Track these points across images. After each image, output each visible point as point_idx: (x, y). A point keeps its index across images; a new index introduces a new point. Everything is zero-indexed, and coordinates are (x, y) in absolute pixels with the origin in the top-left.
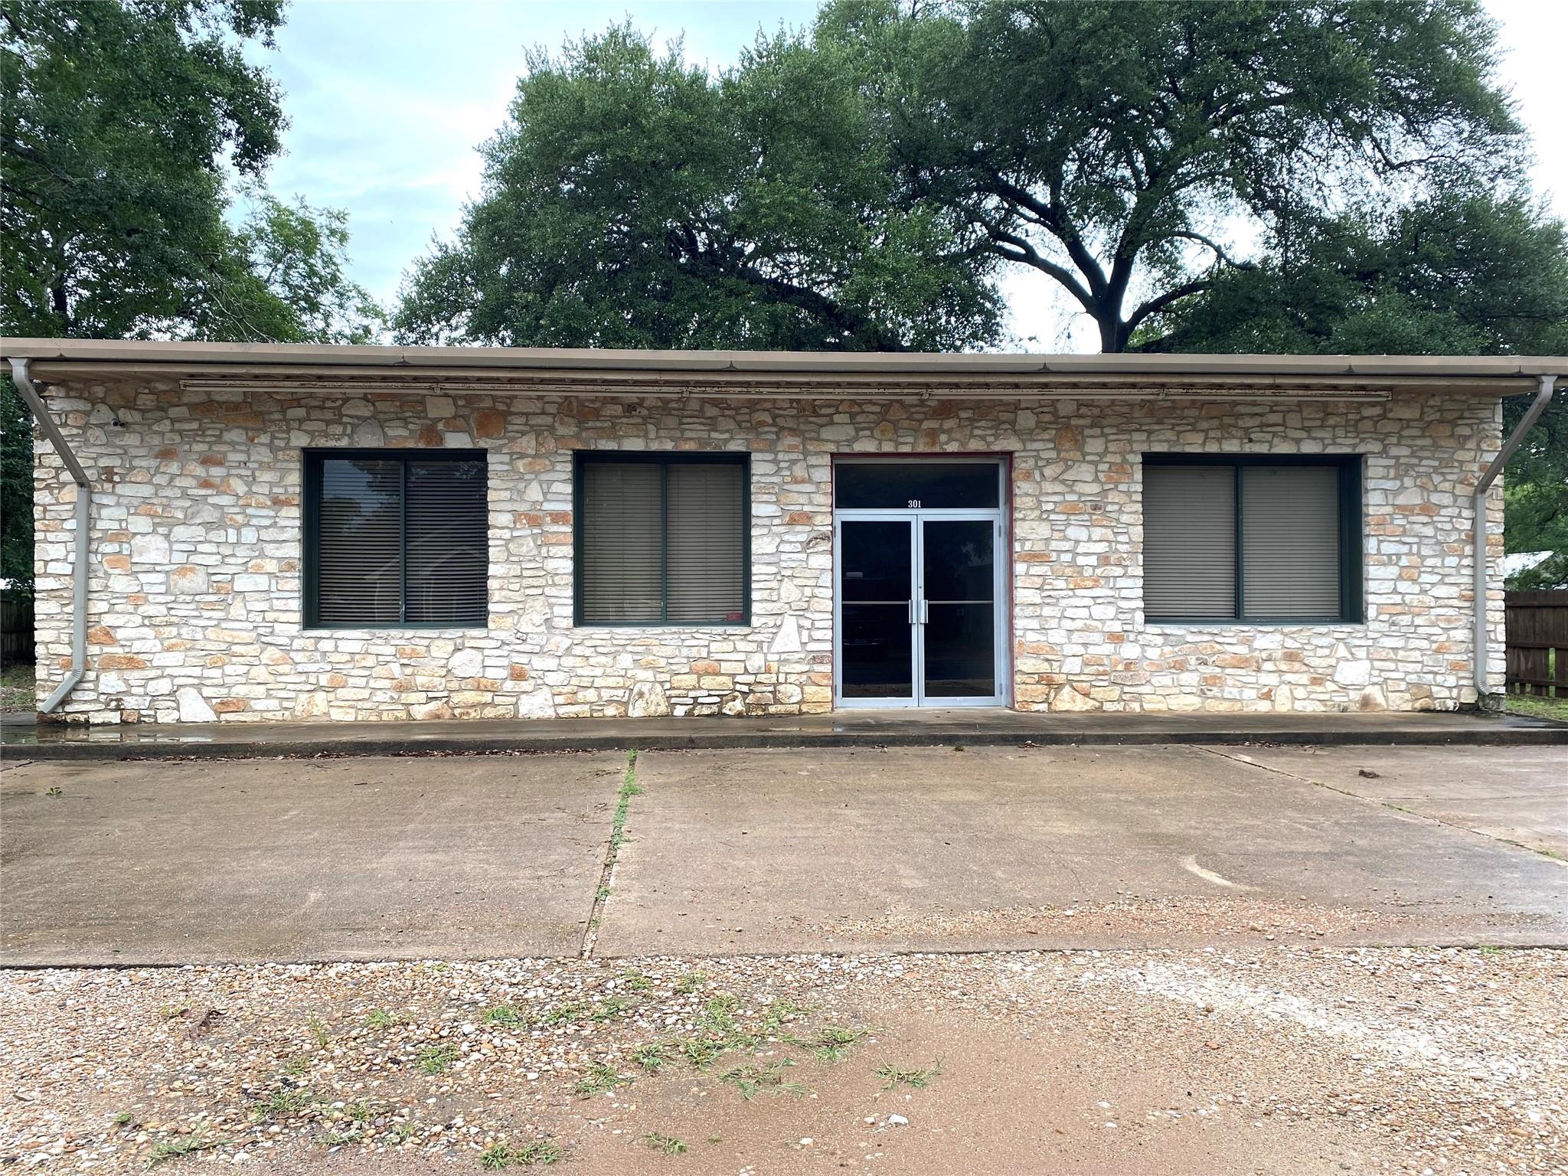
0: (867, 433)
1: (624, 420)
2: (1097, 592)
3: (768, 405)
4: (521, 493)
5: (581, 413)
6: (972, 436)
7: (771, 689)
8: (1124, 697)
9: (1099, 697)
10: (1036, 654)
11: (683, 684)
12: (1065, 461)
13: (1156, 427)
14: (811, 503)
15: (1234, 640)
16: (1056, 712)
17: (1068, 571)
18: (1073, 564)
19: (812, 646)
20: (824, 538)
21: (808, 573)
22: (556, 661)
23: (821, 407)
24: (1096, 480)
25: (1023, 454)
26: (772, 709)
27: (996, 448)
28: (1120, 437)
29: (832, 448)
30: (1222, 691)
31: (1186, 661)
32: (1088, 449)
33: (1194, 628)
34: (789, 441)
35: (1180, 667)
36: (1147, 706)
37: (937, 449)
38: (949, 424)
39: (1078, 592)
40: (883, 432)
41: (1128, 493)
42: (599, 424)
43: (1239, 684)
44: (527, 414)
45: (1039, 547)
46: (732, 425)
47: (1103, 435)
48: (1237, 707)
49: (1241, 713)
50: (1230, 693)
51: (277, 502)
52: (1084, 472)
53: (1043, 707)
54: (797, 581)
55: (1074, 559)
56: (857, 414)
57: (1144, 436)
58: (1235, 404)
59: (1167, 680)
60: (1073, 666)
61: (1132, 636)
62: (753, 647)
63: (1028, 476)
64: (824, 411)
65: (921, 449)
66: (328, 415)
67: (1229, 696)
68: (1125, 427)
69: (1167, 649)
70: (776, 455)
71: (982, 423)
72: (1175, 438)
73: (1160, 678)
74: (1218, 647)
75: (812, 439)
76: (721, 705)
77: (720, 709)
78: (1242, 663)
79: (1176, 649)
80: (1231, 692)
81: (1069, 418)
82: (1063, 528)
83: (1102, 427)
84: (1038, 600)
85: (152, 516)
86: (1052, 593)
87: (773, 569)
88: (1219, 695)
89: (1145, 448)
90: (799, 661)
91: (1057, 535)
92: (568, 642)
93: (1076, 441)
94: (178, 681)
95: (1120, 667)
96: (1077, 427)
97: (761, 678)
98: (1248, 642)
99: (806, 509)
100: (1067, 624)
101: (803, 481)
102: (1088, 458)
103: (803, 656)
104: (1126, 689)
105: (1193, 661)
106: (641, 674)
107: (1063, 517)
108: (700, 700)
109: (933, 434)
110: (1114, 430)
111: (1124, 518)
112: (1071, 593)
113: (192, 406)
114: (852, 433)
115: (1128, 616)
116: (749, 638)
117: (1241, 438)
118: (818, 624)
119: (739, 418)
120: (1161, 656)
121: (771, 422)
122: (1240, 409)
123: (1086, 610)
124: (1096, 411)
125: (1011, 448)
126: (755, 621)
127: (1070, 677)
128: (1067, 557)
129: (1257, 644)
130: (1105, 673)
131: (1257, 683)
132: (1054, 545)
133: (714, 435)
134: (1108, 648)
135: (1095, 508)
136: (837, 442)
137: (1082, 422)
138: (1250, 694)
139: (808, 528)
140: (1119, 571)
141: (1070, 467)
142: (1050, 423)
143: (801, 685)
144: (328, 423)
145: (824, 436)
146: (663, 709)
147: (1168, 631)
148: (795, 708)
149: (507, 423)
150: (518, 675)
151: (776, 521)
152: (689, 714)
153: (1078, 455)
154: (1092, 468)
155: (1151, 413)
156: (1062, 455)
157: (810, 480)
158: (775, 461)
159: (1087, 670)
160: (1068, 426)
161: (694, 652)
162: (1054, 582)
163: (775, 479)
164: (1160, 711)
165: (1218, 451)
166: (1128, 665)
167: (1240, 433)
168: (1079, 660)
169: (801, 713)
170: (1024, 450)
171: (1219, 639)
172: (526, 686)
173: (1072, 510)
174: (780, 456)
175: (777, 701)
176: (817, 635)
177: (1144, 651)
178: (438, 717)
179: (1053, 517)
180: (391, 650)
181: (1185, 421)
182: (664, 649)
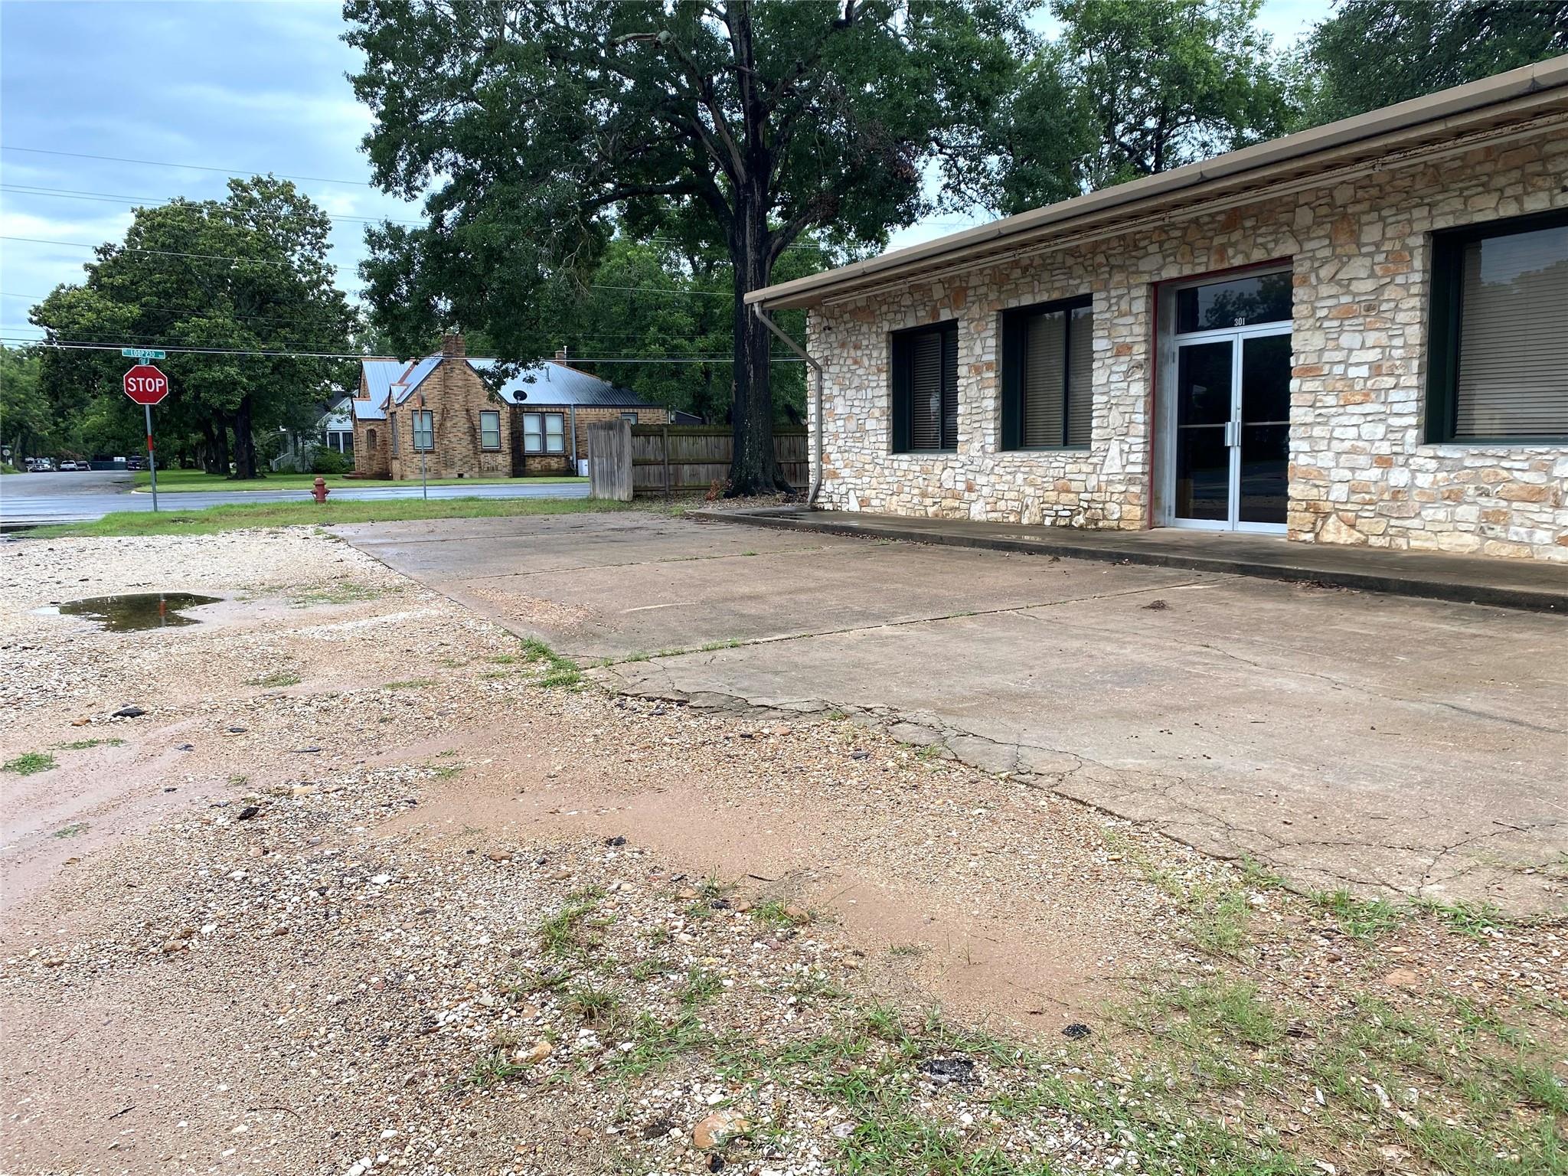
0: (1172, 259)
1: (1022, 281)
2: (1368, 408)
3: (1104, 247)
4: (972, 349)
5: (999, 279)
6: (1255, 245)
7: (1101, 506)
8: (1391, 531)
9: (1365, 529)
10: (1307, 479)
11: (1050, 499)
12: (1339, 257)
13: (1440, 197)
14: (1131, 334)
15: (1525, 466)
16: (1322, 543)
17: (1339, 385)
18: (1344, 377)
19: (1129, 469)
20: (1139, 366)
21: (1129, 401)
22: (986, 479)
23: (1139, 240)
24: (1372, 275)
25: (1299, 257)
26: (1101, 524)
27: (1276, 255)
28: (1399, 218)
29: (1146, 278)
30: (1507, 531)
31: (1462, 492)
32: (1365, 239)
33: (1473, 449)
34: (1118, 277)
35: (1455, 497)
36: (1413, 543)
37: (1226, 265)
38: (1236, 236)
39: (1350, 409)
40: (1183, 255)
41: (1406, 286)
42: (1009, 287)
43: (1528, 523)
44: (975, 288)
45: (1312, 359)
46: (1081, 271)
47: (1382, 219)
48: (1525, 552)
49: (1527, 561)
50: (1517, 534)
51: (880, 371)
52: (1358, 267)
53: (1309, 537)
54: (1122, 410)
55: (1346, 370)
56: (1165, 241)
57: (1425, 211)
58: (1544, 139)
59: (1441, 515)
60: (1339, 492)
61: (1401, 460)
62: (1090, 469)
63: (1305, 281)
64: (1142, 244)
65: (1212, 268)
66: (895, 308)
67: (1515, 538)
68: (1404, 204)
69: (1441, 476)
70: (1109, 292)
71: (1263, 230)
72: (1461, 207)
73: (1431, 511)
74: (1505, 474)
75: (1133, 273)
76: (1071, 517)
77: (1071, 521)
78: (1535, 495)
79: (1452, 476)
80: (1517, 532)
81: (1344, 206)
82: (1335, 336)
83: (1379, 210)
84: (1310, 419)
85: (840, 384)
86: (1323, 411)
87: (1105, 398)
88: (1503, 535)
89: (1426, 226)
90: (1120, 482)
91: (1331, 344)
92: (992, 463)
93: (1352, 232)
94: (850, 486)
95: (1386, 496)
96: (1353, 214)
97: (1096, 496)
98: (1546, 468)
99: (1128, 340)
100: (1336, 446)
101: (1125, 315)
102: (1364, 250)
103: (1122, 477)
104: (1393, 522)
105: (1471, 490)
106: (1029, 490)
107: (1336, 323)
108: (1060, 513)
109: (1222, 251)
110: (1393, 211)
111: (1401, 317)
112: (1341, 410)
113: (850, 311)
114: (1161, 261)
115: (1399, 435)
116: (1089, 461)
117: (1550, 190)
118: (1134, 448)
119: (1087, 263)
120: (1433, 483)
121: (1104, 261)
122: (1549, 148)
123: (1356, 428)
124: (1374, 192)
125: (1288, 252)
126: (1093, 447)
127: (1337, 506)
128: (1338, 370)
129: (1557, 472)
130: (1370, 503)
131: (1553, 523)
132: (1327, 356)
133: (1071, 282)
134: (1375, 473)
135: (1369, 309)
136: (1150, 272)
137: (1358, 208)
138: (1542, 536)
139: (1128, 358)
140: (1390, 382)
141: (1344, 264)
142: (1326, 216)
143: (1120, 504)
144: (895, 313)
145: (1141, 269)
146: (1038, 519)
147: (1441, 454)
148: (1114, 524)
149: (966, 296)
150: (970, 489)
151: (1109, 354)
152: (1053, 523)
153: (1352, 248)
154: (1367, 261)
155: (1435, 180)
156: (1339, 250)
157: (1130, 313)
158: (1108, 299)
159: (1354, 498)
160: (1344, 216)
161: (1055, 473)
162: (1324, 398)
163: (1107, 315)
164: (1428, 550)
165: (1518, 213)
166: (1396, 493)
167: (1549, 182)
168: (1345, 487)
169: (1120, 529)
170: (1301, 251)
171: (1505, 464)
172: (974, 496)
173: (1344, 315)
174: (1113, 293)
175: (1105, 518)
176: (1133, 458)
177: (1414, 478)
178: (937, 516)
179: (1326, 324)
180: (918, 468)
181: (1474, 182)
182: (1040, 470)
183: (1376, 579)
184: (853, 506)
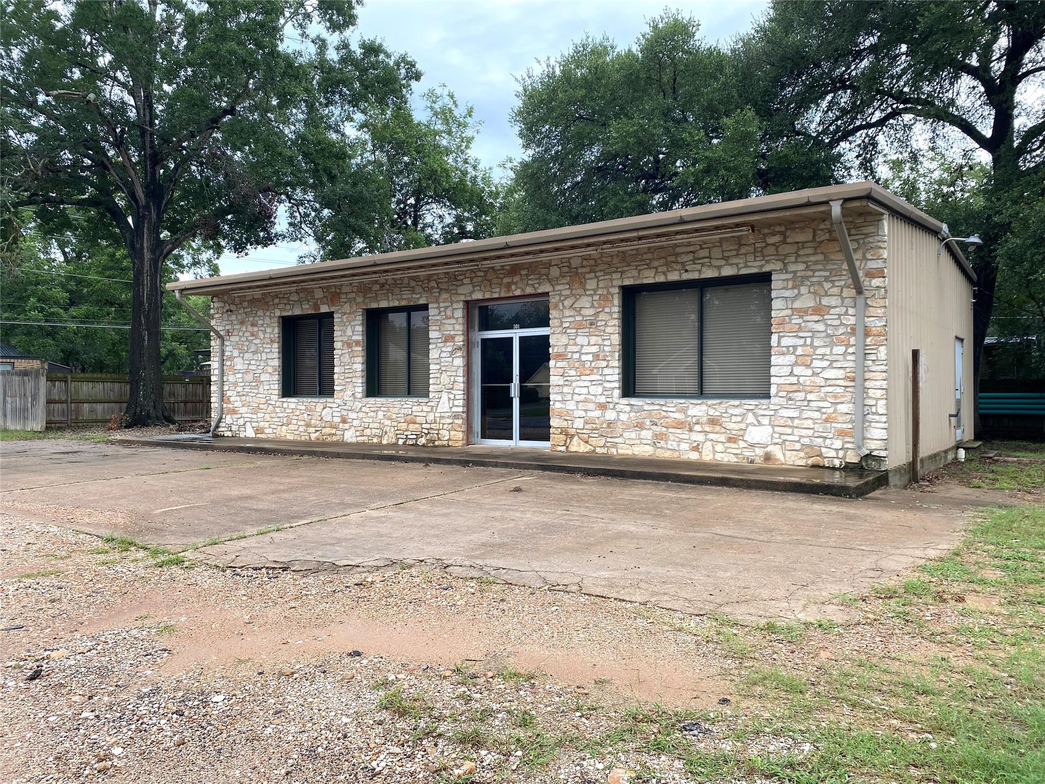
0: (478, 288)
1: (380, 292)
2: (593, 377)
3: (435, 277)
4: (345, 332)
5: (364, 290)
6: (528, 285)
7: (436, 432)
8: (609, 444)
9: (594, 443)
10: (560, 416)
11: (402, 428)
12: (574, 295)
13: (626, 269)
14: (454, 330)
15: (674, 409)
16: (570, 452)
17: (577, 365)
18: (579, 360)
19: (454, 409)
20: (459, 349)
21: (453, 369)
22: (356, 415)
23: (458, 275)
24: (592, 306)
25: (553, 293)
26: (436, 443)
27: (540, 291)
28: (606, 277)
29: (463, 298)
30: (667, 443)
31: (643, 423)
32: (588, 287)
33: (648, 401)
34: (445, 296)
35: (640, 426)
36: (620, 451)
37: (511, 295)
38: (516, 278)
39: (583, 378)
40: (485, 287)
41: (610, 313)
42: (371, 295)
43: (677, 439)
44: (346, 293)
45: (561, 350)
46: (421, 290)
47: (596, 277)
48: (676, 455)
49: (678, 459)
50: (672, 445)
51: (272, 341)
52: (585, 302)
53: (563, 448)
54: (449, 373)
55: (580, 357)
56: (474, 277)
57: (619, 275)
58: (676, 246)
59: (633, 435)
60: (579, 423)
61: (611, 406)
62: (429, 409)
63: (556, 306)
64: (460, 278)
65: (503, 295)
66: (285, 301)
67: (671, 448)
68: (608, 271)
69: (632, 414)
70: (439, 304)
71: (532, 277)
72: (637, 275)
73: (628, 433)
74: (664, 414)
75: (454, 294)
76: (416, 439)
77: (416, 441)
78: (679, 425)
79: (638, 414)
80: (672, 444)
81: (577, 268)
82: (574, 337)
83: (595, 272)
84: (561, 383)
85: (239, 349)
86: (568, 378)
87: (438, 367)
88: (665, 446)
89: (620, 283)
90: (449, 417)
91: (572, 342)
92: (360, 405)
93: (581, 282)
94: (246, 419)
95: (605, 426)
96: (581, 273)
97: (433, 426)
98: (684, 411)
99: (452, 333)
100: (576, 397)
101: (450, 318)
102: (588, 293)
103: (450, 414)
104: (608, 440)
105: (648, 423)
106: (388, 422)
107: (574, 331)
108: (409, 437)
109: (508, 286)
110: (602, 273)
111: (609, 330)
112: (578, 378)
113: (248, 301)
114: (472, 289)
115: (610, 393)
116: (428, 404)
117: (679, 270)
118: (457, 397)
119: (424, 286)
120: (628, 419)
121: (436, 286)
122: (678, 250)
123: (586, 389)
124: (592, 262)
125: (546, 290)
126: (431, 395)
127: (578, 431)
128: (576, 356)
129: (690, 413)
130: (596, 429)
131: (689, 439)
132: (570, 348)
133: (414, 296)
134: (598, 413)
135: (591, 324)
136: (465, 295)
137: (584, 270)
138: (684, 446)
139: (452, 344)
140: (604, 364)
141: (577, 300)
142: (567, 273)
143: (449, 431)
144: (285, 304)
145: (459, 292)
146: (394, 441)
147: (632, 403)
148: (445, 443)
149: (340, 298)
150: (344, 421)
151: (440, 340)
152: (404, 443)
153: (581, 291)
154: (590, 299)
155: (623, 260)
156: (574, 292)
157: (453, 317)
158: (439, 308)
159: (586, 427)
160: (577, 273)
161: (406, 411)
162: (569, 372)
163: (438, 318)
164: (627, 455)
165: (665, 280)
166: (610, 424)
167: (679, 267)
168: (582, 420)
169: (449, 446)
170: (554, 291)
171: (665, 408)
172: (346, 426)
173: (579, 327)
174: (442, 305)
175: (439, 439)
176: (456, 403)
177: (618, 415)
178: (318, 439)
179: (568, 331)
180: (304, 408)
181: (643, 263)
182: (395, 409)
183: (618, 470)
184: (250, 433)
